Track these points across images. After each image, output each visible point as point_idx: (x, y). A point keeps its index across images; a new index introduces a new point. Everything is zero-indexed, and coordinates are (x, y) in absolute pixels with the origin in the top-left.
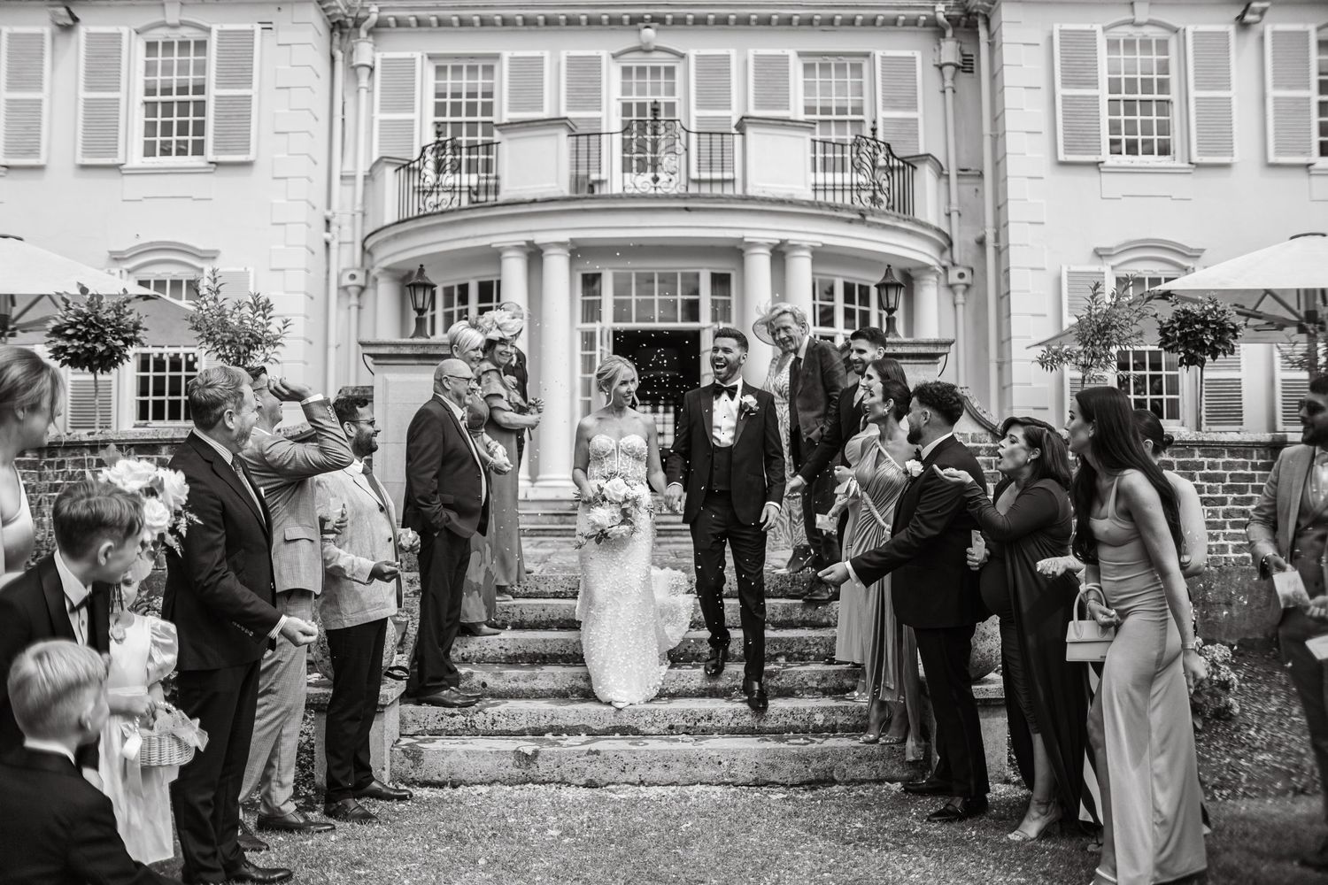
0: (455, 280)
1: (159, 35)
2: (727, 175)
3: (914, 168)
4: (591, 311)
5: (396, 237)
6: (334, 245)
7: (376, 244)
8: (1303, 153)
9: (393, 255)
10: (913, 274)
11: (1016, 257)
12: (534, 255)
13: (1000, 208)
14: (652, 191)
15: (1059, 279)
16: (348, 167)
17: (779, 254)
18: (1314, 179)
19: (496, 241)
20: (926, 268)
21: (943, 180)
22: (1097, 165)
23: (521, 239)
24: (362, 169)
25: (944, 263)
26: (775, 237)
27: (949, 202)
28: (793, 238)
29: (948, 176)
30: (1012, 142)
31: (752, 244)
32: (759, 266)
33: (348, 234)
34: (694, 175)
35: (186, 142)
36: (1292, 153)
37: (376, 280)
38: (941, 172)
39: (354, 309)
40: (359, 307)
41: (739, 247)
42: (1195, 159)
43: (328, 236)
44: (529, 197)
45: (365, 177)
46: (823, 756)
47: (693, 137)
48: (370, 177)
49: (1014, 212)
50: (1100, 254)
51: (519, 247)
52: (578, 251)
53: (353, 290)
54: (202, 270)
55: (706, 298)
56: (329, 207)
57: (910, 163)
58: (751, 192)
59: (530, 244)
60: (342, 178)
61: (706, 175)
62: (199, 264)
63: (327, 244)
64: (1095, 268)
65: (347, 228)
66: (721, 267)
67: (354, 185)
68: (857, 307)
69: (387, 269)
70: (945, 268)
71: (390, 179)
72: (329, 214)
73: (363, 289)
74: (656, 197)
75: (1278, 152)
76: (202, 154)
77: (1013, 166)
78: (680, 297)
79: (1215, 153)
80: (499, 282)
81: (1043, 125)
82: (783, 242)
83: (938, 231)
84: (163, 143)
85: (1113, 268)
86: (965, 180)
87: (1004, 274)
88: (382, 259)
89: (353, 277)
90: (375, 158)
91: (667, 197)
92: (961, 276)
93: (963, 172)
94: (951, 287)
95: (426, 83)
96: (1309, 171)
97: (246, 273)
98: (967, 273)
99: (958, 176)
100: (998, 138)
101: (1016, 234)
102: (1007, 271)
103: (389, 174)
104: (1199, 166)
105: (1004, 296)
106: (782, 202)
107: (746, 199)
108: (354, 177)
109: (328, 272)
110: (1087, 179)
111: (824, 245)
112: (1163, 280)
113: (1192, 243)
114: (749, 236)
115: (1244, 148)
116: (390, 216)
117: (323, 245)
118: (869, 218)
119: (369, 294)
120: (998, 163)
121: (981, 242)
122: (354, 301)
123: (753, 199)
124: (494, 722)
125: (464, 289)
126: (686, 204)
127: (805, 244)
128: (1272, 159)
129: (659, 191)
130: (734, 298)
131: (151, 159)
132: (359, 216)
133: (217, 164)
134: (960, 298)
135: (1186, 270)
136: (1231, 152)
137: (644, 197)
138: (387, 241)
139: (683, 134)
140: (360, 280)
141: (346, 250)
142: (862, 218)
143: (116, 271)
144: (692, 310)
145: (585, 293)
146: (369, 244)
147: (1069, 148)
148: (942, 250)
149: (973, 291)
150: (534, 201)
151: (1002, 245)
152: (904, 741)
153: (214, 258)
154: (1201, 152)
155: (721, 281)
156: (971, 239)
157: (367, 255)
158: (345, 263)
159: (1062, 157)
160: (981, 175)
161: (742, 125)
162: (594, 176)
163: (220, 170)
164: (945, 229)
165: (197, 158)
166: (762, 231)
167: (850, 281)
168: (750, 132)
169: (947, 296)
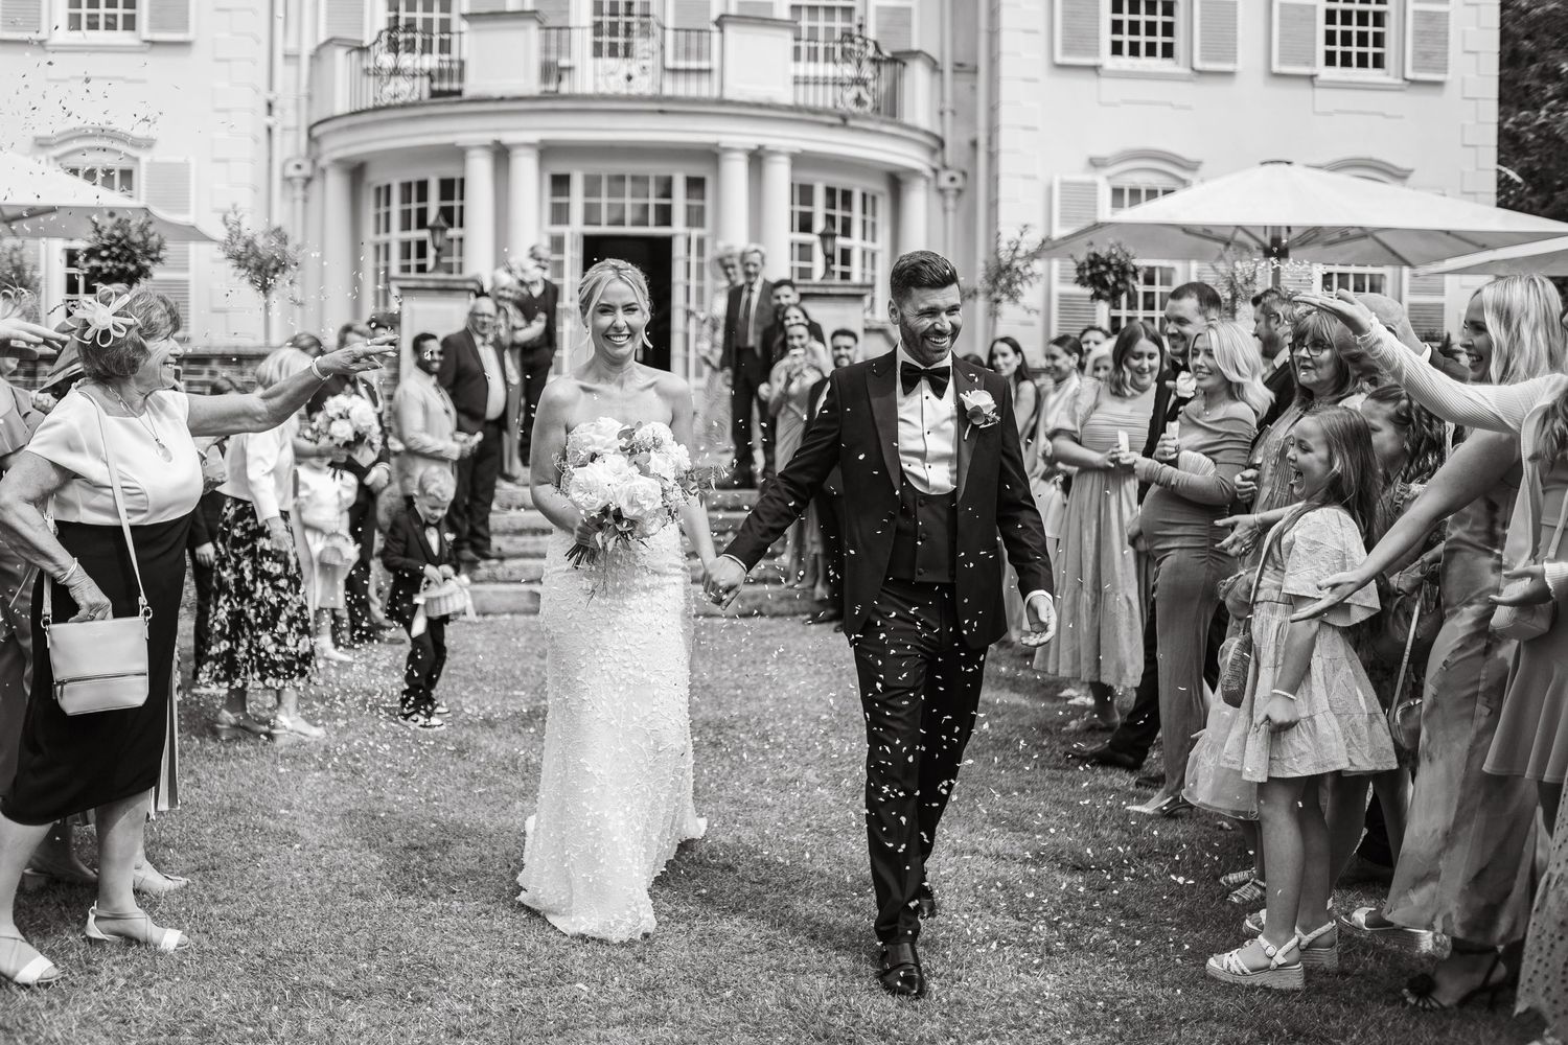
0: (414, 176)
2: (704, 65)
3: (904, 64)
4: (560, 214)
5: (351, 128)
6: (277, 131)
7: (326, 134)
8: (1307, 64)
9: (347, 146)
10: (902, 177)
11: (1006, 164)
12: (501, 154)
13: (993, 109)
14: (624, 91)
15: (1050, 190)
16: (292, 45)
17: (757, 159)
18: (1318, 92)
19: (461, 139)
20: (914, 172)
21: (937, 76)
22: (1095, 68)
23: (488, 138)
24: (308, 48)
25: (936, 165)
26: (752, 142)
27: (942, 100)
28: (770, 143)
29: (942, 72)
30: (1008, 41)
31: (728, 150)
32: (736, 172)
33: (292, 119)
34: (670, 64)
35: (115, 16)
36: (1296, 63)
37: (323, 171)
38: (935, 67)
39: (299, 203)
40: (305, 200)
41: (716, 150)
42: (1198, 65)
43: (270, 121)
44: (497, 94)
45: (312, 57)
47: (670, 35)
48: (316, 56)
49: (1006, 116)
50: (1095, 163)
51: (485, 147)
52: (546, 151)
53: (299, 182)
54: (136, 159)
55: (679, 202)
56: (271, 88)
57: (899, 59)
58: (729, 95)
59: (497, 143)
60: (286, 56)
61: (682, 64)
62: (134, 152)
63: (269, 130)
64: (1087, 178)
65: (290, 112)
66: (696, 171)
67: (298, 65)
68: (839, 213)
69: (339, 162)
70: (935, 171)
71: (340, 62)
72: (271, 97)
73: (308, 180)
74: (629, 98)
75: (1282, 61)
76: (133, 29)
77: (1006, 66)
78: (653, 201)
79: (1218, 60)
80: (462, 181)
81: (1041, 25)
82: (761, 147)
83: (928, 133)
84: (89, 16)
85: (1109, 178)
86: (959, 76)
87: (993, 180)
88: (332, 150)
89: (299, 167)
90: (322, 38)
91: (640, 98)
92: (952, 179)
93: (959, 67)
94: (941, 191)
96: (1312, 82)
97: (186, 165)
98: (959, 177)
99: (954, 72)
100: (994, 33)
101: (1006, 140)
102: (997, 179)
103: (340, 57)
104: (1201, 73)
105: (993, 204)
106: (759, 106)
107: (721, 102)
108: (297, 57)
109: (270, 160)
110: (1083, 84)
111: (804, 151)
112: (1160, 193)
113: (1190, 155)
114: (725, 140)
115: (1249, 55)
116: (341, 106)
117: (265, 132)
118: (852, 123)
119: (316, 186)
120: (993, 61)
121: (974, 144)
122: (299, 193)
123: (731, 103)
124: (510, 573)
125: (423, 186)
126: (662, 106)
127: (783, 150)
128: (1276, 68)
129: (634, 91)
130: (709, 203)
131: (76, 34)
132: (304, 101)
133: (153, 43)
134: (951, 203)
135: (1184, 183)
136: (1233, 58)
137: (616, 98)
138: (339, 130)
139: (658, 31)
140: (307, 170)
141: (290, 139)
142: (844, 121)
143: (43, 158)
144: (665, 216)
145: (554, 194)
146: (317, 132)
147: (1068, 49)
148: (933, 152)
149: (965, 198)
150: (502, 99)
151: (994, 149)
152: (814, 587)
153: (148, 144)
154: (1205, 58)
155: (695, 185)
156: (965, 140)
157: (313, 145)
158: (289, 152)
159: (1059, 59)
160: (975, 71)
161: (720, 22)
162: (564, 62)
163: (156, 50)
164: (938, 131)
165: (128, 33)
166: (738, 136)
167: (831, 185)
168: (729, 30)
169: (936, 199)
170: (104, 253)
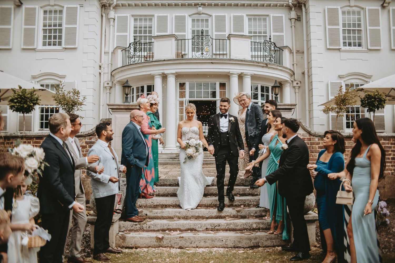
0: (139, 85)
1: (48, 8)
2: (225, 53)
3: (283, 50)
4: (182, 95)
5: (122, 71)
6: (102, 74)
7: (115, 74)
9: (121, 77)
10: (282, 83)
11: (314, 78)
12: (164, 77)
13: (309, 63)
14: (201, 57)
15: (328, 85)
16: (107, 50)
17: (241, 77)
19: (152, 73)
20: (287, 81)
21: (292, 54)
22: (339, 49)
23: (161, 72)
24: (111, 50)
25: (292, 80)
26: (240, 72)
27: (293, 61)
28: (245, 72)
30: (313, 43)
31: (232, 74)
32: (235, 81)
33: (107, 70)
34: (214, 52)
35: (56, 42)
37: (115, 85)
38: (291, 52)
39: (108, 94)
40: (110, 93)
41: (228, 75)
42: (369, 48)
43: (100, 71)
44: (163, 59)
46: (256, 238)
47: (214, 41)
48: (113, 53)
49: (314, 64)
50: (340, 77)
51: (160, 75)
52: (178, 76)
53: (108, 88)
54: (61, 82)
55: (218, 91)
56: (101, 62)
57: (281, 49)
58: (232, 58)
59: (163, 74)
60: (105, 53)
61: (218, 53)
62: (60, 80)
63: (100, 73)
64: (339, 81)
65: (106, 69)
66: (223, 81)
67: (109, 55)
68: (265, 93)
69: (119, 81)
71: (120, 53)
72: (101, 64)
73: (111, 87)
74: (203, 59)
76: (61, 45)
77: (313, 50)
78: (210, 90)
79: (375, 46)
80: (153, 86)
81: (322, 37)
82: (242, 73)
83: (290, 70)
84: (49, 42)
85: (344, 81)
86: (298, 54)
87: (311, 83)
88: (117, 78)
89: (108, 84)
90: (115, 47)
91: (206, 59)
92: (297, 84)
93: (298, 52)
94: (294, 87)
95: (131, 24)
98: (299, 83)
99: (296, 53)
100: (308, 41)
101: (314, 71)
104: (370, 50)
105: (311, 90)
106: (242, 61)
107: (230, 60)
108: (108, 53)
109: (100, 82)
110: (336, 54)
111: (255, 74)
112: (360, 85)
113: (369, 74)
114: (231, 71)
115: (384, 44)
116: (120, 65)
118: (269, 66)
119: (113, 89)
120: (309, 49)
121: (303, 73)
122: (108, 91)
123: (233, 60)
124: (149, 227)
125: (143, 87)
126: (212, 61)
127: (249, 74)
128: (393, 48)
129: (203, 57)
130: (227, 90)
131: (45, 47)
132: (110, 65)
133: (65, 48)
134: (297, 91)
135: (367, 82)
136: (380, 46)
137: (199, 59)
138: (118, 72)
139: (211, 40)
140: (110, 85)
141: (106, 75)
142: (266, 66)
143: (34, 82)
144: (214, 94)
145: (180, 89)
146: (113, 74)
147: (330, 44)
148: (291, 76)
149: (301, 89)
150: (164, 60)
151: (310, 74)
153: (64, 77)
154: (371, 46)
155: (223, 85)
156: (300, 72)
157: (112, 77)
158: (106, 79)
159: (328, 47)
160: (303, 53)
161: (229, 37)
162: (183, 53)
163: (67, 50)
164: (292, 69)
165: (59, 46)
166: (235, 70)
167: (263, 85)
168: (232, 39)
169: (293, 90)
170: (15, 101)
